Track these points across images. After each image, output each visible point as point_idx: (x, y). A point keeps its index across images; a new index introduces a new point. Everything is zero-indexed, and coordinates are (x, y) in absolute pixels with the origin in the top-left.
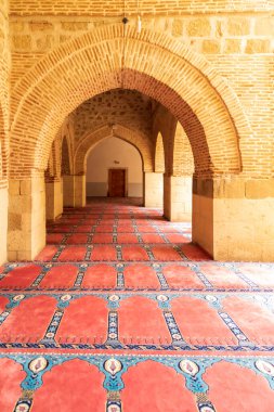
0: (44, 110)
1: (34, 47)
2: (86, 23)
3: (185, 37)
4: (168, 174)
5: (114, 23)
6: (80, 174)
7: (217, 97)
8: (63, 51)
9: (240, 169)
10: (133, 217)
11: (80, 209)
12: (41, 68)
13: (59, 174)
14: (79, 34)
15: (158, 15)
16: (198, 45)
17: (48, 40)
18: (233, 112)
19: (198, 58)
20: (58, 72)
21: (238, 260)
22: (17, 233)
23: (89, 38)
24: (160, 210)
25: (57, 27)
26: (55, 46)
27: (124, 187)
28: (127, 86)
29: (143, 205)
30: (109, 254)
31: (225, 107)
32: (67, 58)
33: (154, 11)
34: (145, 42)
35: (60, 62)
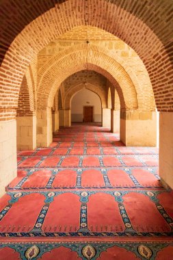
0: (52, 81)
1: (47, 53)
2: (70, 43)
3: (114, 50)
4: (113, 109)
5: (83, 43)
6: (68, 109)
7: (128, 76)
8: (60, 55)
9: (137, 107)
10: (95, 131)
11: (68, 128)
12: (50, 63)
13: (57, 109)
14: (67, 47)
15: (102, 40)
16: (120, 53)
17: (53, 50)
18: (134, 83)
19: (119, 59)
20: (58, 64)
21: (136, 146)
22: (41, 135)
23: (72, 49)
24: (109, 128)
25: (58, 44)
26: (57, 52)
27: (92, 116)
28: (89, 69)
29: (102, 126)
30: (81, 145)
31: (131, 81)
32: (62, 58)
33: (101, 38)
34: (97, 51)
35: (59, 60)
